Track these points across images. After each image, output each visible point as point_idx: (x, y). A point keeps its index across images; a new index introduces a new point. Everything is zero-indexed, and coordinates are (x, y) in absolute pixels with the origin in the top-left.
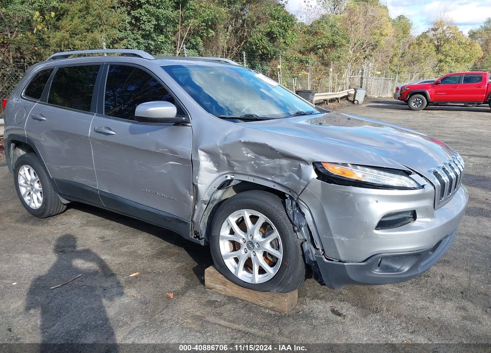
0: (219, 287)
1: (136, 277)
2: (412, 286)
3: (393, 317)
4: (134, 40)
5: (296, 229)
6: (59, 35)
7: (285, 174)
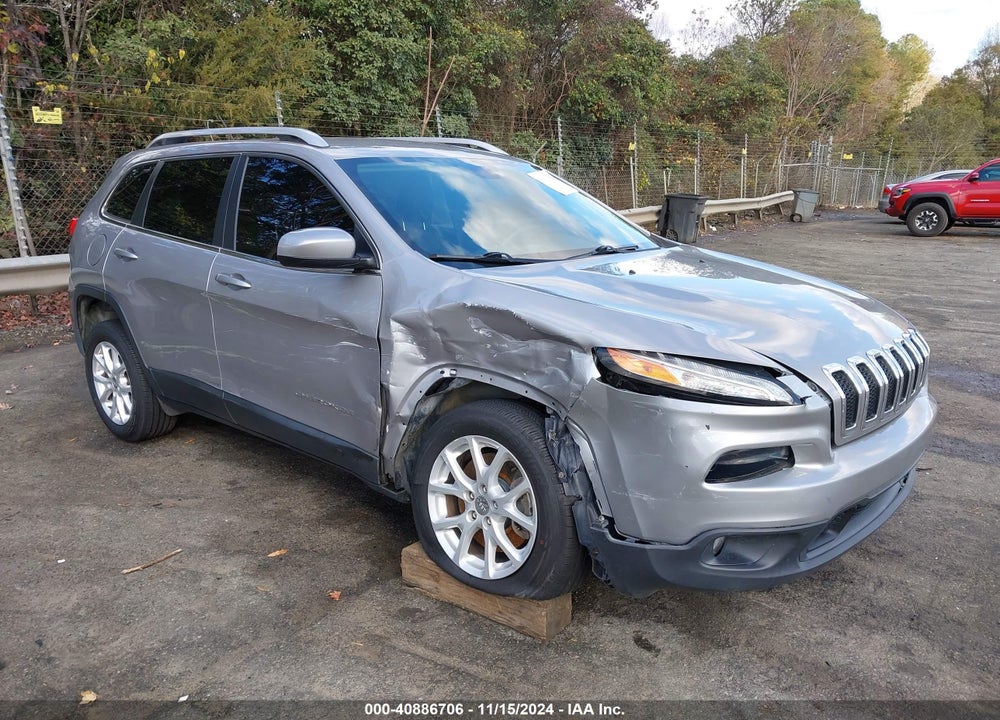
0: (427, 583)
1: (280, 558)
2: (811, 599)
3: (755, 658)
4: (340, 97)
5: (561, 475)
6: (194, 91)
7: (546, 370)
